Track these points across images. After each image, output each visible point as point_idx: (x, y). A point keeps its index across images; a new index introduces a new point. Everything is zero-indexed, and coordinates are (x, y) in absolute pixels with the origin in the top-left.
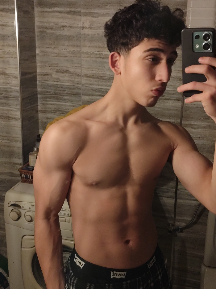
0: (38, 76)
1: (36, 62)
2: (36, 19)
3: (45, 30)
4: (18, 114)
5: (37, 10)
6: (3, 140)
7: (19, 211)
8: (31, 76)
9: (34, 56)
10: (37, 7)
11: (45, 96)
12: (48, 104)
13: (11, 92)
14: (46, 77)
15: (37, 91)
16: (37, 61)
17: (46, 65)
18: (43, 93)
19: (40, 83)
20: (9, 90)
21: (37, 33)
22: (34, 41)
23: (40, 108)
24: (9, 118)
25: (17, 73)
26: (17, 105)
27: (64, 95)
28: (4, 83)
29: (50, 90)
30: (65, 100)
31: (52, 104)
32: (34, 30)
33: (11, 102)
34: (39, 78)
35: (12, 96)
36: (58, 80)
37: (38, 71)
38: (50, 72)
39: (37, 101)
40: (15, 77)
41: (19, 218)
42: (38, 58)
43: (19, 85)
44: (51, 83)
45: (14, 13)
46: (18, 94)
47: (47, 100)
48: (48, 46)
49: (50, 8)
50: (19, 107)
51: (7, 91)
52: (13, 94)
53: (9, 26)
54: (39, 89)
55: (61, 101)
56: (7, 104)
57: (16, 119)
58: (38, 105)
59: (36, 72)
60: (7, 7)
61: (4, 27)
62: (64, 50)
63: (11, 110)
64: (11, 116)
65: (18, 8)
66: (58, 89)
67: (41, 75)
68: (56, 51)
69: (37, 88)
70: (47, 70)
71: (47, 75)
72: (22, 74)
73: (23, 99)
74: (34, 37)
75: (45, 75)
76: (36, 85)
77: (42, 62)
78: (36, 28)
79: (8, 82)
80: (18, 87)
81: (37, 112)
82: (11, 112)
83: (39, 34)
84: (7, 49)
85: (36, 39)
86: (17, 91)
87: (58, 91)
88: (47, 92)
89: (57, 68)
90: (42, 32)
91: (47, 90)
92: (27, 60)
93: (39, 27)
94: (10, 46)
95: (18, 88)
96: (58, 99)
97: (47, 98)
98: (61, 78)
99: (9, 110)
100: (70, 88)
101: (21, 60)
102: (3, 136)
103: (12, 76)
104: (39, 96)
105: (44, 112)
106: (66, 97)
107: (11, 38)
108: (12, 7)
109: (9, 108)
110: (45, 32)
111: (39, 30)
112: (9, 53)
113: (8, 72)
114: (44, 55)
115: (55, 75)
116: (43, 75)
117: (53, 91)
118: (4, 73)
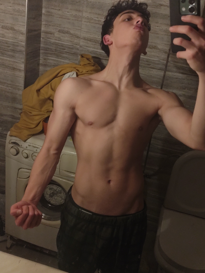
1: (41, 21)
4: (22, 66)
6: (8, 87)
7: (18, 148)
8: (36, 33)
9: (41, 15)
11: (46, 52)
12: (48, 59)
13: (17, 46)
14: (50, 35)
15: (40, 47)
17: (50, 24)
18: (46, 49)
19: (44, 40)
20: (16, 44)
23: (41, 62)
24: (14, 69)
25: (24, 29)
26: (22, 58)
27: (63, 53)
28: (12, 37)
29: (51, 47)
30: (64, 58)
31: (52, 60)
33: (17, 55)
34: (43, 35)
36: (60, 39)
37: (43, 29)
38: (53, 31)
39: (39, 56)
40: (22, 34)
41: (18, 153)
42: (43, 17)
43: (25, 40)
44: (53, 41)
46: (24, 49)
47: (49, 55)
48: (53, 8)
50: (23, 60)
51: (14, 45)
52: (19, 48)
54: (42, 45)
55: (60, 57)
56: (13, 57)
57: (20, 70)
58: (39, 59)
59: (41, 29)
62: (67, 12)
63: (17, 62)
64: (16, 67)
66: (59, 47)
68: (60, 12)
69: (40, 44)
70: (51, 29)
72: (29, 31)
73: (27, 54)
75: (48, 33)
76: (40, 41)
77: (46, 21)
79: (16, 37)
80: (24, 42)
81: (39, 65)
82: (16, 64)
84: (17, 7)
86: (23, 46)
87: (58, 49)
88: (49, 48)
89: (60, 28)
91: (49, 47)
92: (34, 18)
94: (20, 5)
95: (24, 44)
96: (58, 56)
97: (48, 53)
99: (15, 62)
100: (69, 48)
101: (28, 18)
102: (7, 84)
103: (20, 32)
104: (41, 51)
105: (45, 65)
106: (65, 55)
109: (15, 60)
112: (18, 11)
113: (16, 28)
114: (49, 15)
115: (57, 35)
116: (46, 33)
117: (54, 48)
118: (12, 29)
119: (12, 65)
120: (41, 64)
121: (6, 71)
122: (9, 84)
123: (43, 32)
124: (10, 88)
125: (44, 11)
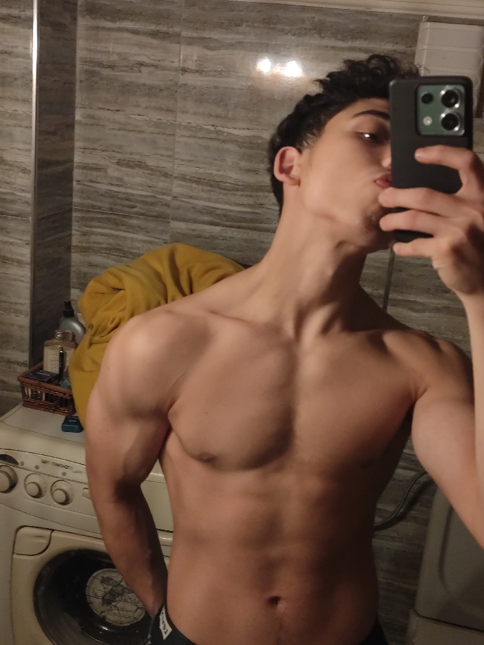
0: (75, 171)
1: (72, 139)
2: (80, 44)
3: (97, 69)
4: (25, 253)
5: (82, 23)
7: (12, 470)
8: (60, 168)
9: (71, 126)
10: (83, 16)
11: (88, 215)
12: (93, 233)
13: (12, 202)
14: (95, 173)
15: (71, 204)
16: (76, 138)
17: (95, 146)
18: (87, 209)
19: (80, 187)
20: (9, 197)
21: (79, 75)
22: (72, 91)
23: (75, 240)
24: (4, 260)
25: (29, 160)
26: (23, 232)
27: (131, 217)
29: (99, 204)
30: (132, 228)
31: (103, 234)
32: (74, 67)
33: (11, 225)
34: (77, 174)
35: (14, 213)
36: (120, 182)
37: (78, 158)
38: (103, 163)
39: (69, 226)
40: (25, 171)
41: (13, 485)
42: (78, 130)
43: (32, 189)
44: (103, 187)
45: (32, 27)
46: (29, 209)
47: (95, 224)
49: (113, 20)
50: (28, 238)
51: (3, 200)
52: (18, 207)
53: (17, 56)
54: (76, 200)
55: (124, 228)
56: (2, 229)
57: (20, 263)
58: (70, 235)
59: (72, 161)
60: (15, 12)
61: (6, 56)
62: (137, 117)
63: (11, 243)
64: (9, 255)
65: (40, 16)
66: (119, 201)
67: (82, 169)
68: (119, 117)
69: (71, 196)
70: (97, 159)
71: (98, 169)
72: (41, 164)
73: (39, 221)
74: (73, 83)
75: (92, 169)
76: (71, 189)
78: (78, 64)
79: (9, 180)
80: (28, 192)
81: (69, 249)
82: (11, 247)
83: (83, 77)
84: (10, 107)
86: (25, 202)
87: (119, 207)
88: (93, 207)
89: (119, 156)
90: (90, 73)
91: (94, 203)
92: (54, 133)
93: (85, 62)
94: (17, 100)
95: (29, 196)
96: (117, 224)
97: (93, 219)
98: (126, 178)
99: (5, 243)
100: (145, 203)
101: (39, 132)
103: (18, 167)
104: (74, 214)
105: (85, 250)
106: (134, 222)
107: (19, 82)
108: (28, 13)
109: (6, 239)
110: (99, 73)
111: (86, 67)
112: (13, 116)
113: (9, 157)
114: (93, 125)
115: (113, 171)
116: (85, 167)
117: (107, 206)
120: (77, 246)
123: (78, 167)
125: (78, 115)
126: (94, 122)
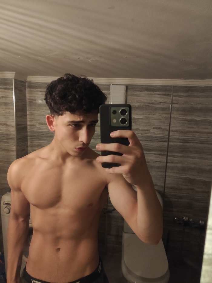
0: (28, 126)
1: (27, 119)
2: (27, 95)
3: (32, 101)
4: (14, 148)
5: (27, 90)
6: (5, 163)
7: (9, 207)
8: (23, 126)
9: (26, 115)
10: (28, 88)
11: (32, 138)
12: (34, 142)
13: (10, 135)
14: (33, 127)
15: (27, 135)
16: (28, 118)
17: (33, 120)
18: (31, 136)
19: (29, 130)
20: (9, 134)
21: (27, 103)
22: (26, 107)
23: (29, 144)
24: (8, 150)
25: (14, 124)
26: (13, 143)
27: (43, 137)
28: (5, 130)
29: (35, 135)
30: (44, 140)
31: (36, 142)
32: (26, 100)
33: (10, 141)
34: (28, 127)
35: (10, 138)
36: (40, 129)
37: (28, 123)
38: (35, 124)
39: (27, 141)
40: (13, 127)
42: (28, 116)
43: (15, 131)
44: (35, 130)
45: (13, 90)
46: (15, 137)
47: (34, 139)
48: (33, 110)
49: (35, 89)
50: (15, 144)
51: (7, 135)
52: (12, 136)
53: (9, 98)
54: (28, 134)
55: (41, 140)
56: (7, 142)
57: (13, 151)
58: (28, 143)
59: (27, 124)
60: (8, 87)
61: (6, 98)
62: (43, 112)
63: (10, 146)
64: (10, 149)
65: (15, 88)
66: (40, 133)
67: (30, 126)
68: (38, 112)
69: (27, 133)
70: (33, 123)
71: (34, 126)
72: (17, 125)
73: (18, 139)
74: (26, 105)
75: (32, 126)
76: (27, 131)
77: (31, 118)
78: (27, 100)
79: (9, 129)
80: (14, 132)
81: (27, 146)
82: (10, 147)
83: (28, 103)
84: (8, 111)
85: (27, 105)
86: (13, 135)
87: (40, 135)
88: (33, 135)
89: (39, 122)
90: (30, 102)
91: (33, 134)
92: (21, 117)
93: (29, 99)
94: (10, 109)
95: (14, 133)
96: (40, 139)
97: (33, 138)
98: (41, 127)
100: (47, 133)
101: (16, 117)
102: (5, 161)
103: (11, 126)
104: (28, 138)
105: (32, 146)
106: (44, 138)
107: (10, 104)
108: (12, 87)
109: (8, 145)
110: (32, 102)
111: (29, 101)
112: (9, 113)
113: (8, 124)
114: (32, 115)
115: (38, 126)
116: (31, 126)
117: (36, 135)
118: (6, 125)
119: (7, 148)
120: (29, 146)
121: (3, 153)
122: (6, 161)
123: (29, 126)
124: (7, 164)
125: (28, 113)
126: (32, 114)
